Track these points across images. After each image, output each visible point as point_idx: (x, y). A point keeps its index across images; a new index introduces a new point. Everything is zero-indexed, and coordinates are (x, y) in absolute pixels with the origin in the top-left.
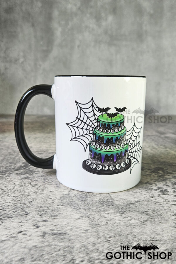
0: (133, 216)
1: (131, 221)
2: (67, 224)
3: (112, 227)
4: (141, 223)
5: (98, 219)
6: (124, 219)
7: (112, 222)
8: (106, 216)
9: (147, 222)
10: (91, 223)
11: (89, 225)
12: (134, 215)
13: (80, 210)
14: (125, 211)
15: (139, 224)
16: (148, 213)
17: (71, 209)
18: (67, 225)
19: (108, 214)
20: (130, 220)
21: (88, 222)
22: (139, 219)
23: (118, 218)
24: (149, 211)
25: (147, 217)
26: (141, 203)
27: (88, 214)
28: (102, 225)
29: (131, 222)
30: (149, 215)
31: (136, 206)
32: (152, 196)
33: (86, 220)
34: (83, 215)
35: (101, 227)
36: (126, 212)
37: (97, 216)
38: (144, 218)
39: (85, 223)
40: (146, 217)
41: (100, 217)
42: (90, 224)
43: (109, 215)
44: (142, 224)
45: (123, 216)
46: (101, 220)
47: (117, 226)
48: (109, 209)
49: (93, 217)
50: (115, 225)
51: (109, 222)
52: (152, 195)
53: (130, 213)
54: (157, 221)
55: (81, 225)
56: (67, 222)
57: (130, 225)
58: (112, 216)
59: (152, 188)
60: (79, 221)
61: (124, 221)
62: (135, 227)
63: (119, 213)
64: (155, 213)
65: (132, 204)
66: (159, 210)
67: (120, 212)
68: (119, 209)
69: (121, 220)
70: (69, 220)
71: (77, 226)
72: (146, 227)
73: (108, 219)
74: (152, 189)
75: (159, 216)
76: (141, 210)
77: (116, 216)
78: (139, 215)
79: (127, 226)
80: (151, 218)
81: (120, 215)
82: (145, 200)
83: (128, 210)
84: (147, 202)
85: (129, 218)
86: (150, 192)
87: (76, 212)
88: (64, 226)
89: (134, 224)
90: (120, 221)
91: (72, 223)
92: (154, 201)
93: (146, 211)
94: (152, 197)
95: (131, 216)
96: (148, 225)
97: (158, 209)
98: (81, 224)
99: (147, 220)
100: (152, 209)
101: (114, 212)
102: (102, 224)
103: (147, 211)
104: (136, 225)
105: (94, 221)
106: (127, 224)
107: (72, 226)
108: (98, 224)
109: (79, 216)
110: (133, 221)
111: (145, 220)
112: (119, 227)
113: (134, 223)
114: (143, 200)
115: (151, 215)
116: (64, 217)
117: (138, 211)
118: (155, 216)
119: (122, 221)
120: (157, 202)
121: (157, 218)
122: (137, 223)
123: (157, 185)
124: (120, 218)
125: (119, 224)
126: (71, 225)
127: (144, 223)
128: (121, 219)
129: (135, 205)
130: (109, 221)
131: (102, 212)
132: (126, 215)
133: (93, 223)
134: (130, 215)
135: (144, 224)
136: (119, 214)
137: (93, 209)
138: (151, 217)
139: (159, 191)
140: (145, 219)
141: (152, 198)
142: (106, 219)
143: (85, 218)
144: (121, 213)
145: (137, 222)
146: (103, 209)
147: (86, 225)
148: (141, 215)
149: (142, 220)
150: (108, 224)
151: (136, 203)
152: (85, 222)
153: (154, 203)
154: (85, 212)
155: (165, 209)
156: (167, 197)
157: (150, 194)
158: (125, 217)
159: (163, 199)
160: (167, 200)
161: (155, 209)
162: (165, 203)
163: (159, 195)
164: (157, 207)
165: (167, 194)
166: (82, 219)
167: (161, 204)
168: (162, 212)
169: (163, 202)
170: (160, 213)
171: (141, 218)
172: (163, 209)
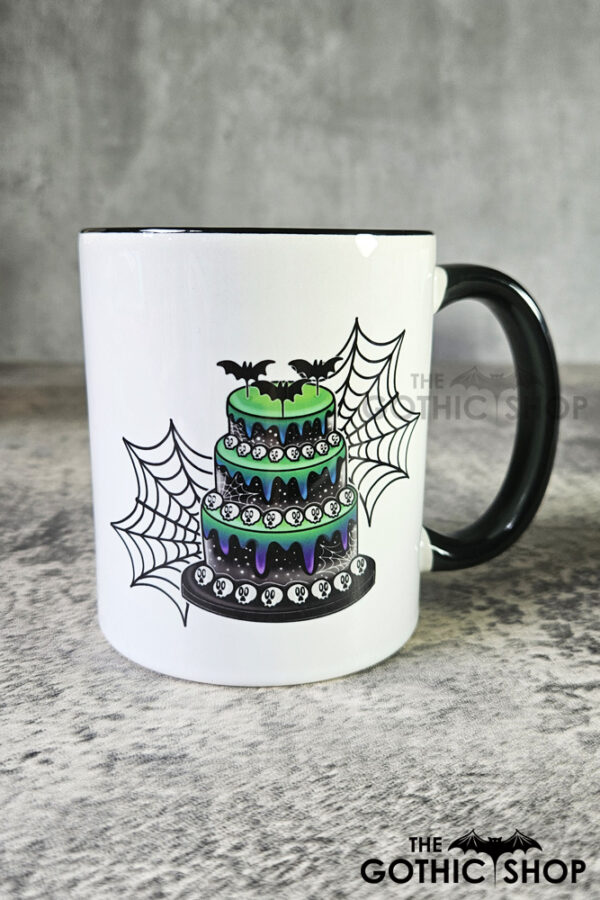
0: (407, 695)
2: (191, 725)
3: (338, 731)
4: (433, 718)
5: (290, 707)
6: (376, 707)
7: (338, 717)
8: (317, 695)
9: (451, 715)
10: (268, 721)
11: (262, 729)
12: (411, 691)
14: (378, 678)
15: (427, 721)
16: (456, 683)
18: (189, 728)
19: (324, 689)
20: (395, 709)
21: (259, 717)
22: (426, 704)
23: (358, 701)
24: (459, 677)
25: (453, 697)
26: (433, 651)
28: (305, 728)
29: (399, 715)
30: (457, 692)
31: (416, 663)
32: (470, 629)
33: (251, 711)
34: (241, 694)
35: (302, 733)
36: (382, 684)
38: (441, 701)
39: (248, 722)
40: (449, 697)
41: (298, 701)
42: (265, 725)
43: (329, 693)
44: (437, 721)
45: (375, 695)
47: (355, 728)
49: (274, 700)
50: (349, 725)
51: (326, 716)
52: (469, 626)
53: (399, 685)
54: (485, 710)
55: (235, 727)
56: (189, 719)
57: (398, 724)
58: (337, 698)
59: (467, 601)
60: (228, 715)
61: (378, 713)
62: (412, 733)
63: (361, 685)
64: (477, 685)
65: (404, 655)
66: (490, 675)
67: (363, 682)
69: (366, 710)
70: (196, 712)
71: (221, 732)
73: (324, 706)
74: (470, 605)
75: (491, 693)
76: (432, 674)
78: (426, 691)
79: (386, 729)
80: (465, 699)
81: (364, 694)
82: (445, 642)
84: (453, 649)
85: (392, 704)
86: (463, 615)
88: (178, 732)
89: (409, 723)
90: (363, 713)
91: (205, 723)
92: (476, 645)
93: (449, 676)
94: (468, 632)
95: (399, 696)
96: (457, 724)
97: (488, 670)
98: (236, 723)
99: (452, 709)
100: (469, 672)
102: (305, 722)
103: (452, 679)
104: (417, 724)
105: (279, 714)
106: (386, 722)
107: (204, 732)
108: (291, 723)
109: (226, 700)
110: (405, 713)
112: (359, 732)
113: (409, 718)
114: (438, 642)
115: (465, 691)
116: (181, 703)
117: (422, 677)
118: (478, 694)
119: (370, 712)
120: (483, 648)
121: (485, 700)
122: (419, 716)
123: (484, 594)
124: (366, 703)
125: (360, 721)
126: (204, 728)
127: (441, 716)
128: (367, 704)
129: (414, 659)
130: (326, 711)
132: (385, 692)
133: (274, 719)
134: (397, 693)
135: (443, 720)
136: (362, 691)
138: (466, 696)
139: (491, 611)
140: (445, 706)
141: (469, 636)
142: (318, 705)
143: (249, 706)
144: (368, 687)
145: (421, 713)
147: (252, 726)
148: (432, 692)
149: (435, 708)
150: (325, 723)
151: (416, 653)
152: (247, 719)
153: (476, 650)
155: (511, 672)
156: (516, 632)
157: (463, 622)
158: (380, 700)
159: (503, 639)
160: (517, 642)
161: (480, 672)
162: (512, 651)
163: (493, 625)
164: (484, 665)
165: (519, 622)
166: (238, 708)
167: (498, 653)
168: (500, 680)
169: (504, 647)
170: (495, 685)
171: (432, 701)
172: (505, 671)
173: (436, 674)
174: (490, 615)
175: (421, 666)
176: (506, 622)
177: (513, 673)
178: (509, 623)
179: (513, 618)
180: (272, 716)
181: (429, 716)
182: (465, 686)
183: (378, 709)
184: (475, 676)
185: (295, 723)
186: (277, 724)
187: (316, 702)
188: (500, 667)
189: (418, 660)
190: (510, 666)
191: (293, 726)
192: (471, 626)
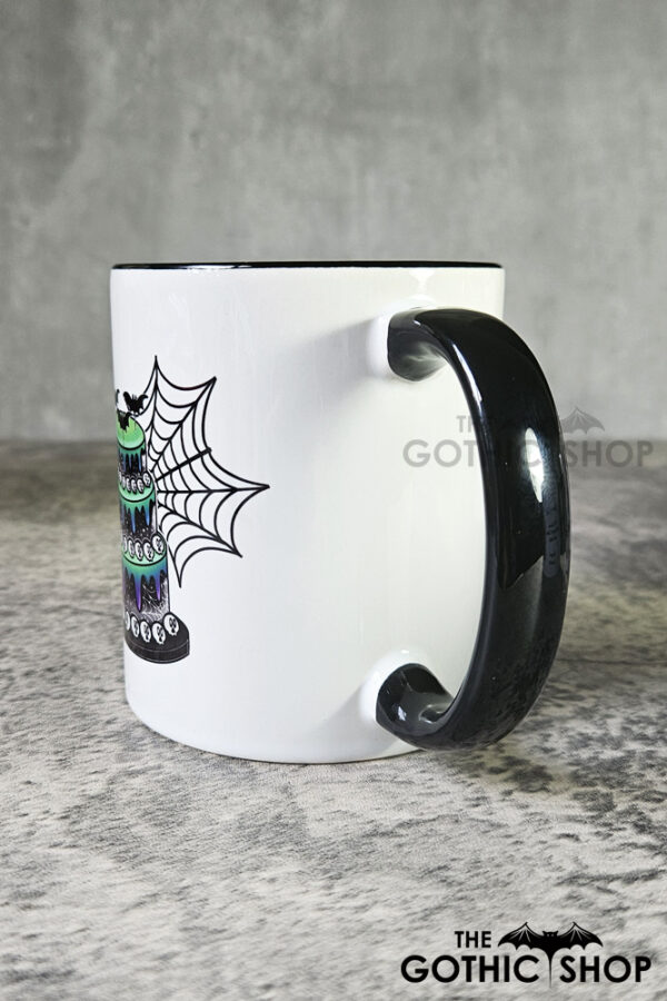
0: (382, 889)
1: (368, 913)
2: (83, 930)
3: (283, 939)
4: (413, 921)
5: (221, 906)
6: (339, 905)
7: (285, 917)
8: (262, 890)
9: (438, 916)
10: (190, 925)
11: (180, 935)
12: (388, 884)
13: (148, 867)
14: (347, 866)
15: (405, 924)
16: (450, 873)
17: (109, 864)
18: (83, 933)
19: (273, 880)
20: (364, 908)
21: (178, 919)
22: (405, 902)
23: (314, 897)
24: (453, 864)
25: (444, 891)
26: (423, 829)
27: (184, 883)
28: (239, 934)
29: (367, 916)
30: (450, 885)
31: (400, 846)
32: (478, 799)
33: (169, 911)
34: (159, 887)
35: (234, 941)
36: (350, 872)
37: (219, 890)
38: (427, 898)
39: (164, 925)
40: (438, 892)
41: (235, 897)
42: (186, 929)
43: (277, 886)
44: (417, 924)
45: (339, 889)
46: (236, 908)
47: (306, 935)
48: (280, 858)
49: (203, 896)
50: (297, 930)
51: (270, 918)
52: (476, 796)
53: (372, 875)
54: (484, 910)
55: (143, 932)
56: (84, 922)
57: (366, 929)
58: (287, 893)
59: (478, 761)
60: (137, 915)
61: (339, 914)
62: (383, 940)
63: (320, 877)
64: (477, 875)
65: (383, 834)
66: (496, 862)
67: (326, 871)
68: (325, 858)
69: (323, 909)
70: (94, 911)
71: (125, 940)
72: (433, 938)
73: (267, 903)
74: (481, 765)
75: (495, 885)
76: (420, 860)
77: (304, 889)
78: (408, 884)
79: (348, 935)
80: (460, 895)
81: (324, 887)
82: (443, 817)
83: (361, 861)
84: (450, 827)
85: (360, 901)
86: (469, 781)
87: (130, 873)
88: (66, 939)
89: (380, 927)
90: (320, 914)
91: (106, 928)
92: (483, 821)
93: (441, 864)
94: (474, 803)
95: (371, 890)
96: (444, 929)
97: (496, 854)
98: (146, 927)
99: (440, 908)
100: (468, 857)
101: (300, 873)
102: (240, 926)
103: (445, 867)
104: (390, 928)
105: (206, 915)
106: (349, 925)
107: (102, 940)
108: (219, 928)
109: (139, 894)
110: (378, 912)
111: (432, 906)
112: (310, 940)
113: (380, 921)
114: (432, 817)
115: (461, 884)
116: (75, 900)
117: (405, 865)
118: (478, 888)
119: (329, 912)
120: (492, 825)
121: (486, 896)
122: (395, 918)
123: (502, 752)
124: (325, 899)
125: (314, 925)
126: (102, 934)
127: (424, 918)
128: (327, 901)
129: (397, 840)
130: (270, 911)
131: (245, 876)
132: (352, 885)
133: (196, 922)
134: (369, 887)
135: (425, 923)
136: (321, 883)
137: (209, 859)
138: (461, 890)
139: (508, 774)
140: (430, 904)
141: (476, 809)
142: (260, 903)
143: (168, 903)
144: (331, 877)
145: (398, 914)
146: (250, 861)
147: (167, 932)
148: (416, 885)
149: (417, 906)
150: (267, 927)
151: (402, 831)
152: (161, 922)
153: (483, 827)
154: (170, 873)
155: (525, 858)
156: (539, 802)
157: (470, 790)
158: (345, 896)
159: (522, 812)
160: (538, 817)
161: (483, 858)
162: (530, 829)
163: (509, 793)
164: (491, 848)
165: (543, 789)
166: (151, 906)
167: (511, 832)
168: (510, 868)
169: (520, 824)
170: (502, 876)
171: (415, 897)
172: (518, 856)
173: (426, 860)
174: (506, 780)
175: (406, 849)
176: (527, 789)
177: (529, 858)
178: (531, 792)
179: (537, 785)
180: (197, 918)
181: (410, 918)
182: (462, 877)
183: (341, 908)
184: (477, 863)
185: (226, 927)
186: (201, 928)
187: (259, 898)
188: (511, 850)
189: (403, 840)
190: (525, 850)
191: (224, 930)
192: (479, 795)
